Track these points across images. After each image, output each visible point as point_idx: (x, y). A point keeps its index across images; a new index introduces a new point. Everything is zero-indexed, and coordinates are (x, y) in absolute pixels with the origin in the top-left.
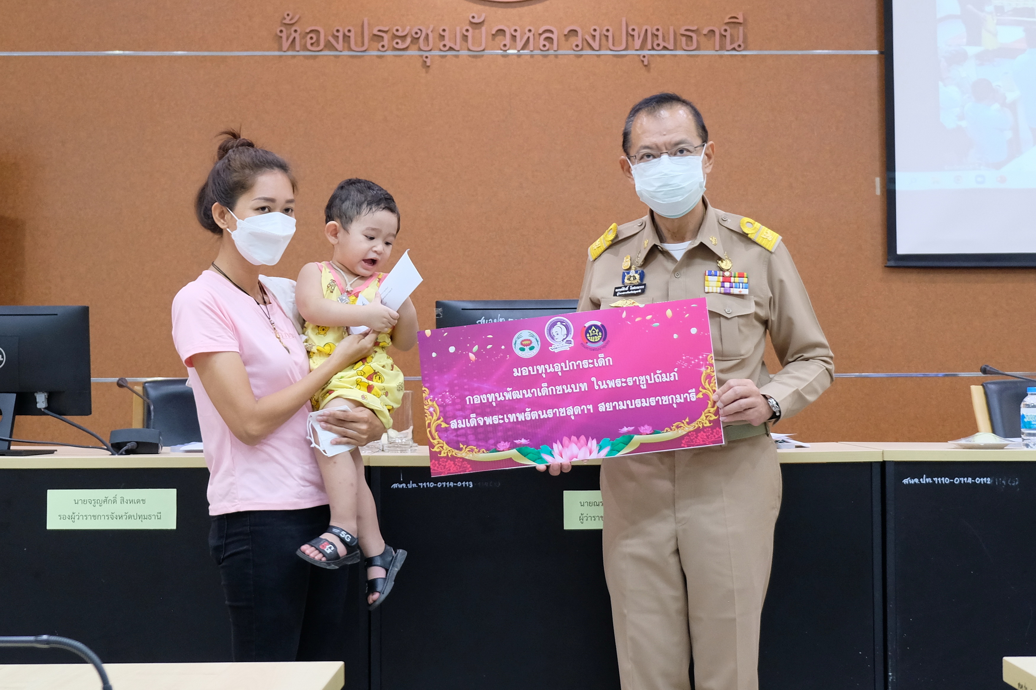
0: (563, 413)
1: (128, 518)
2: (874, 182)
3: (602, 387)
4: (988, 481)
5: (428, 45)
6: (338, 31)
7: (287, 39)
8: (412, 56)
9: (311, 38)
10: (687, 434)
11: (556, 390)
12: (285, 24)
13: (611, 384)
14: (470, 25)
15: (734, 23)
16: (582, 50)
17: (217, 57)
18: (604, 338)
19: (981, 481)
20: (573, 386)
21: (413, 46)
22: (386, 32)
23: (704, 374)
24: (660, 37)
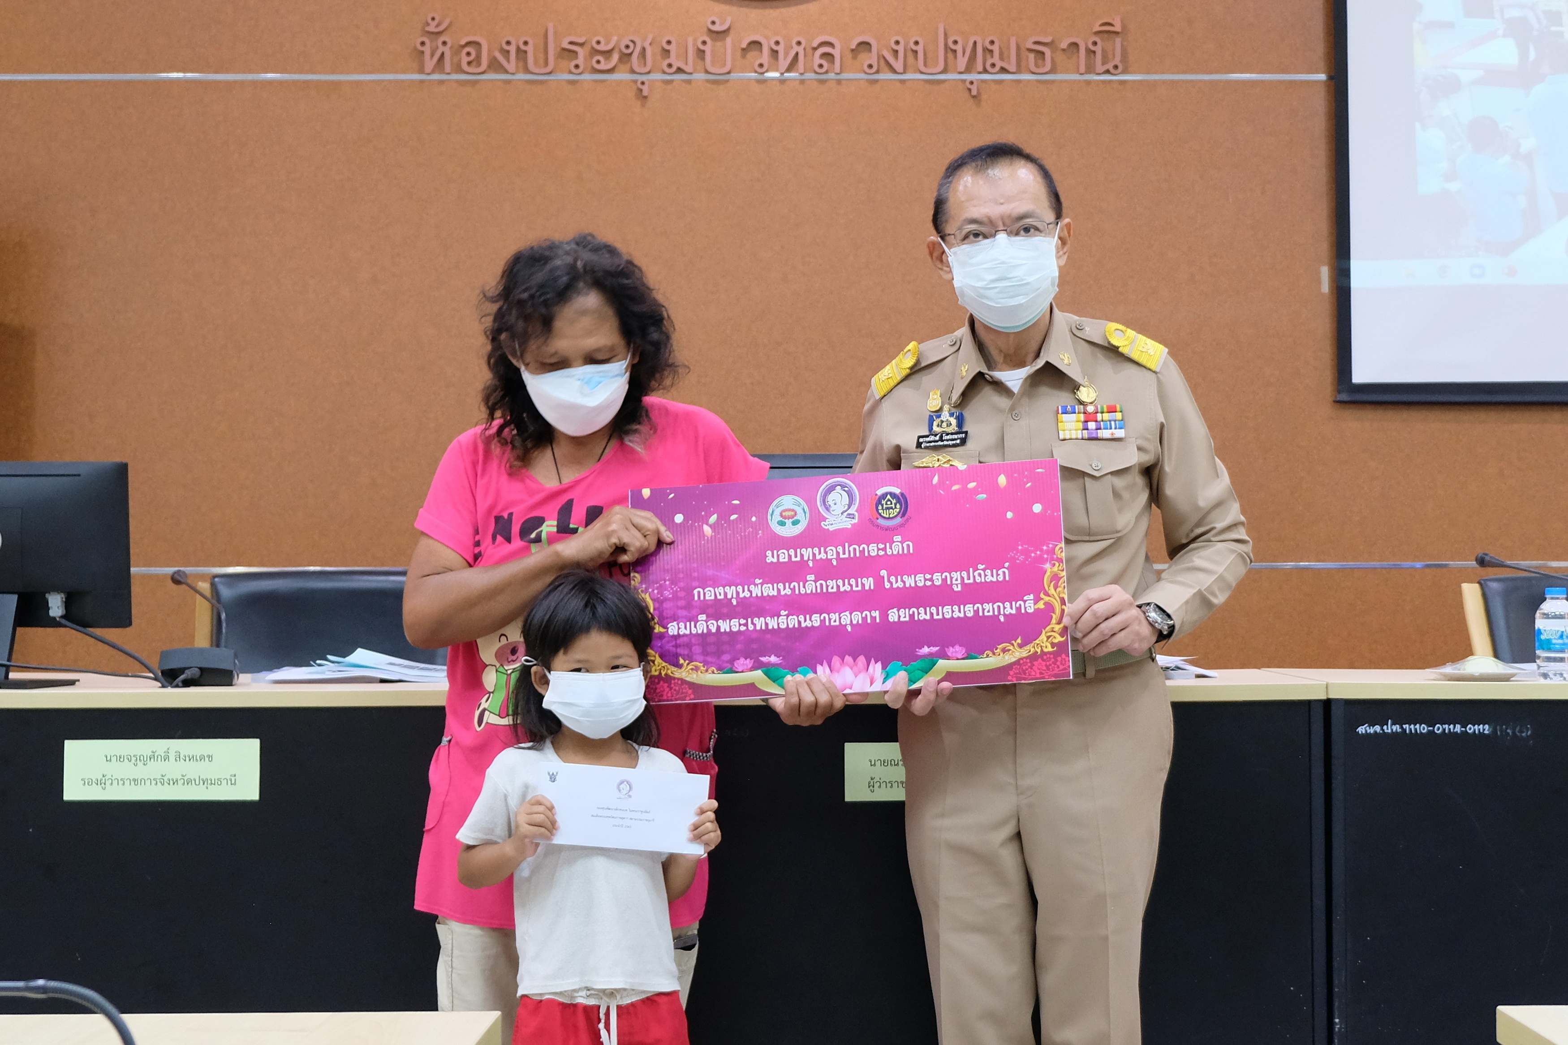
0: (835, 621)
1: (186, 783)
2: (1318, 273)
3: (895, 586)
4: (1486, 729)
5: (645, 64)
6: (508, 43)
7: (432, 55)
8: (621, 81)
9: (468, 54)
10: (1018, 662)
11: (827, 586)
12: (428, 32)
13: (910, 581)
15: (1108, 33)
16: (877, 72)
17: (326, 82)
18: (903, 513)
19: (1475, 730)
21: (622, 67)
22: (581, 45)
23: (1048, 573)
24: (996, 54)
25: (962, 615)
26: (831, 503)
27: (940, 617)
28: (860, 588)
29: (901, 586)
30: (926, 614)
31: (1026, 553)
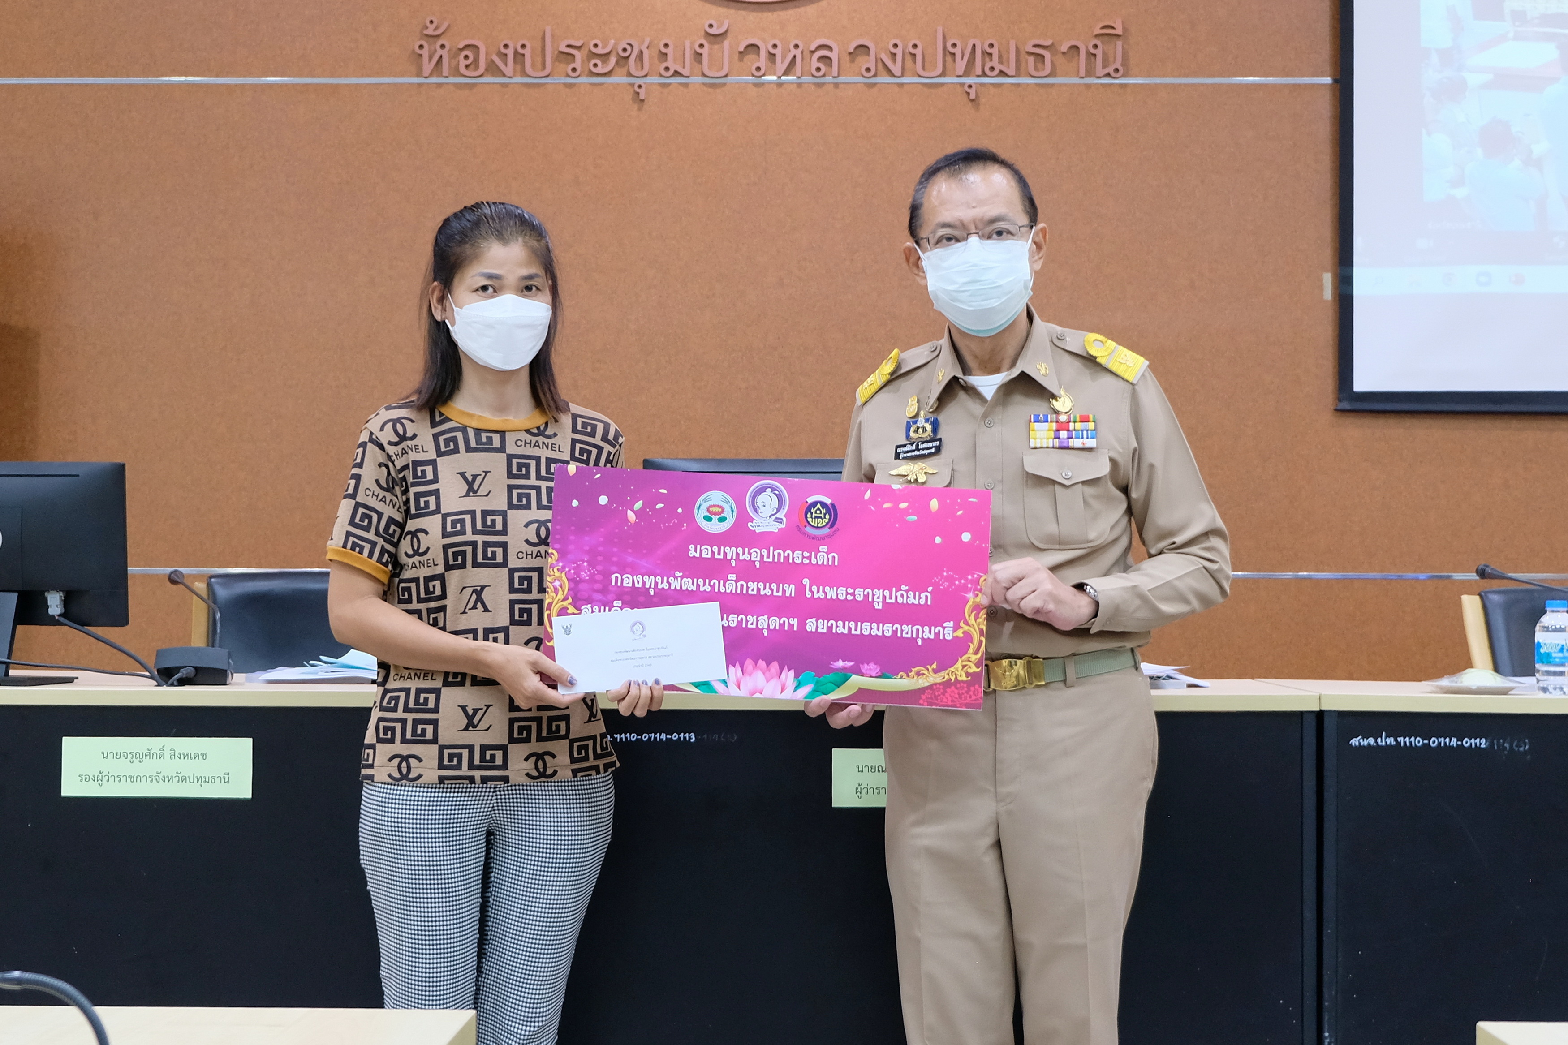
0: (752, 624)
3: (816, 596)
10: (930, 687)
11: (748, 588)
13: (831, 593)
14: (705, 38)
16: (875, 75)
20: (774, 586)
23: (970, 603)
25: (880, 634)
26: (760, 504)
27: (858, 632)
28: (780, 594)
29: (822, 597)
30: (844, 628)
31: (951, 580)
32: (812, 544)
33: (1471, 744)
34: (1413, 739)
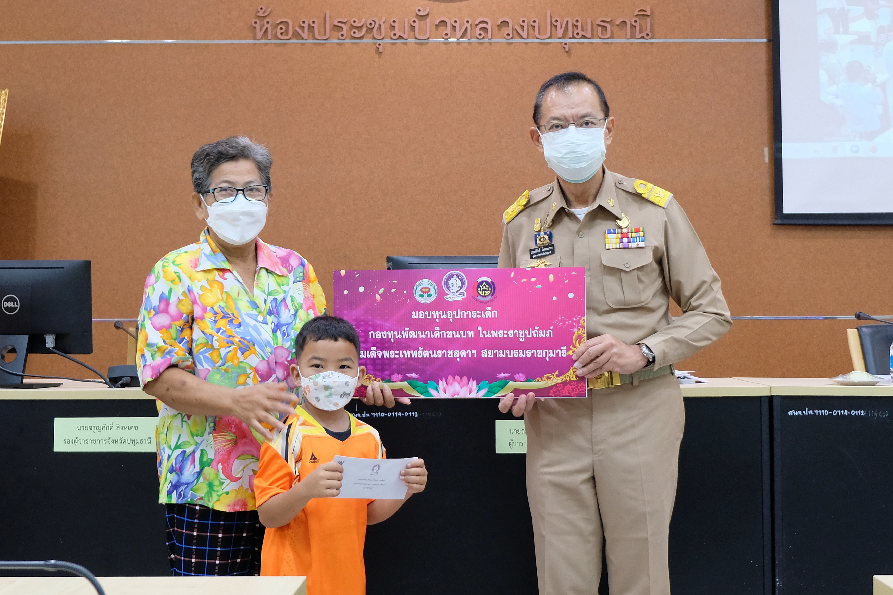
0: (450, 355)
3: (486, 336)
4: (862, 413)
5: (381, 34)
6: (304, 22)
7: (261, 30)
8: (367, 43)
9: (281, 28)
10: (555, 385)
11: (447, 334)
12: (259, 16)
13: (495, 334)
14: (416, 17)
15: (642, 15)
16: (512, 38)
17: (201, 44)
18: (493, 293)
20: (462, 332)
21: (368, 35)
22: (345, 23)
23: (576, 334)
24: (580, 27)
25: (524, 356)
26: (451, 285)
27: (512, 356)
28: (465, 337)
29: (490, 337)
30: (503, 354)
31: (563, 321)
32: (481, 306)
33: (856, 413)
34: (823, 411)
